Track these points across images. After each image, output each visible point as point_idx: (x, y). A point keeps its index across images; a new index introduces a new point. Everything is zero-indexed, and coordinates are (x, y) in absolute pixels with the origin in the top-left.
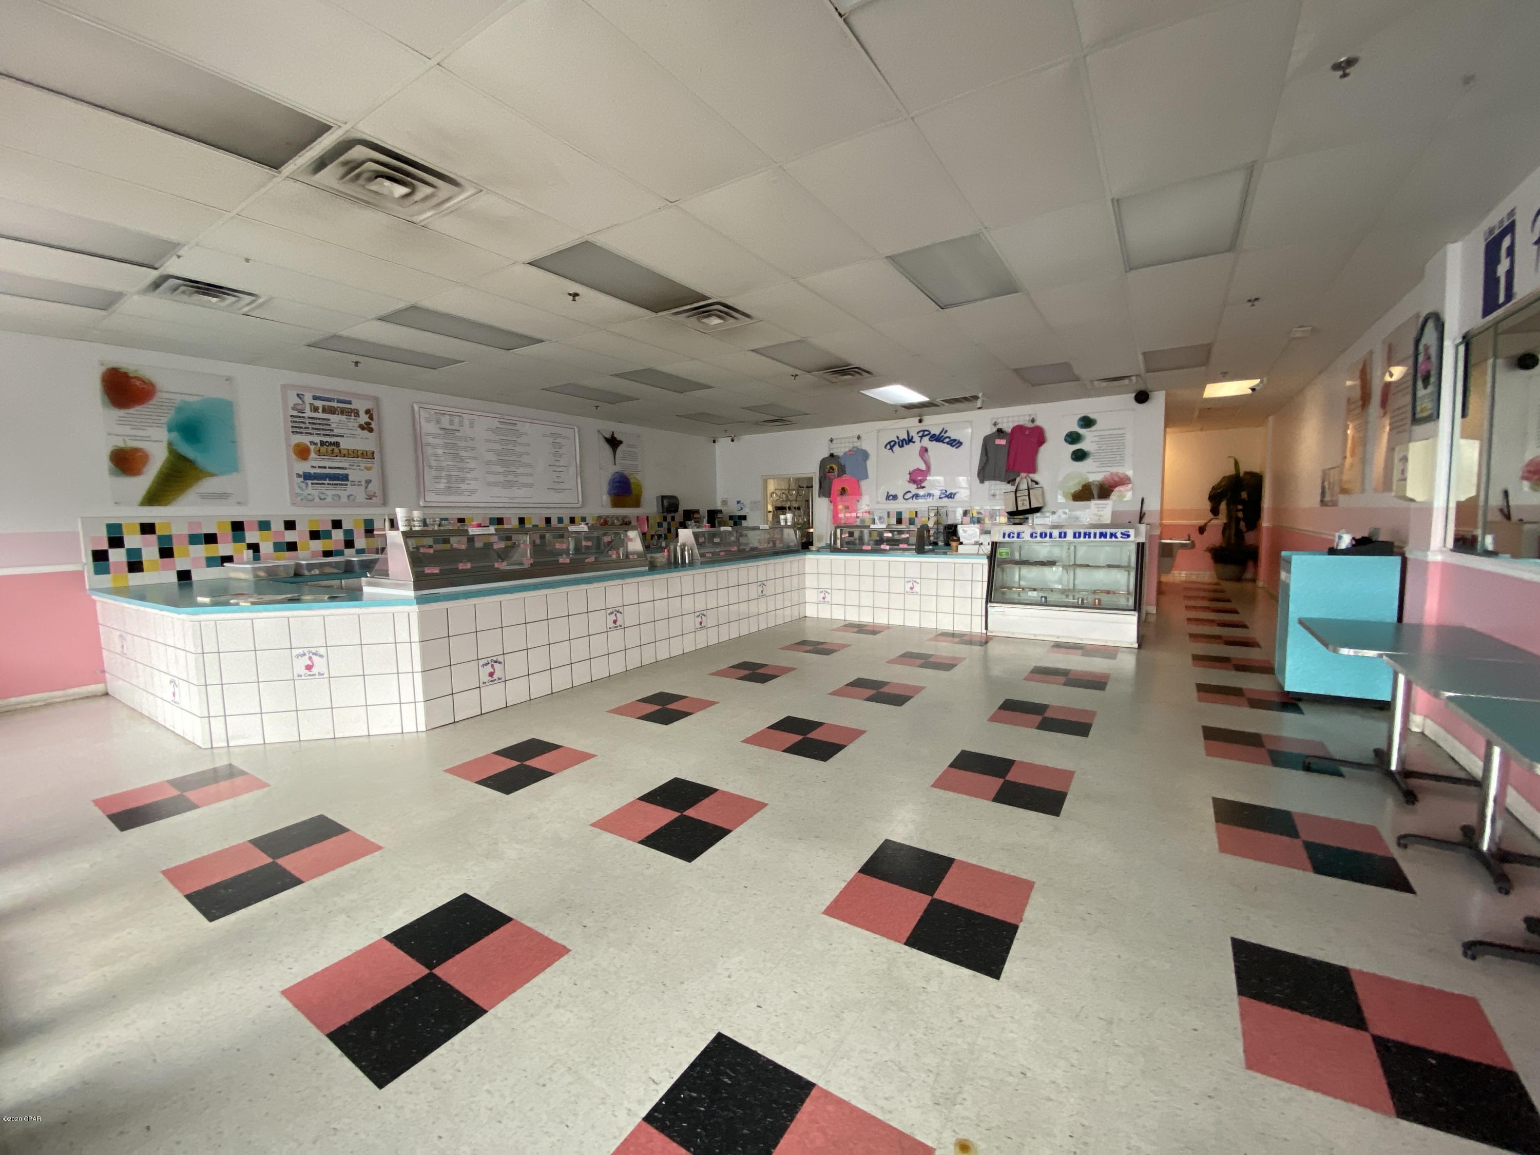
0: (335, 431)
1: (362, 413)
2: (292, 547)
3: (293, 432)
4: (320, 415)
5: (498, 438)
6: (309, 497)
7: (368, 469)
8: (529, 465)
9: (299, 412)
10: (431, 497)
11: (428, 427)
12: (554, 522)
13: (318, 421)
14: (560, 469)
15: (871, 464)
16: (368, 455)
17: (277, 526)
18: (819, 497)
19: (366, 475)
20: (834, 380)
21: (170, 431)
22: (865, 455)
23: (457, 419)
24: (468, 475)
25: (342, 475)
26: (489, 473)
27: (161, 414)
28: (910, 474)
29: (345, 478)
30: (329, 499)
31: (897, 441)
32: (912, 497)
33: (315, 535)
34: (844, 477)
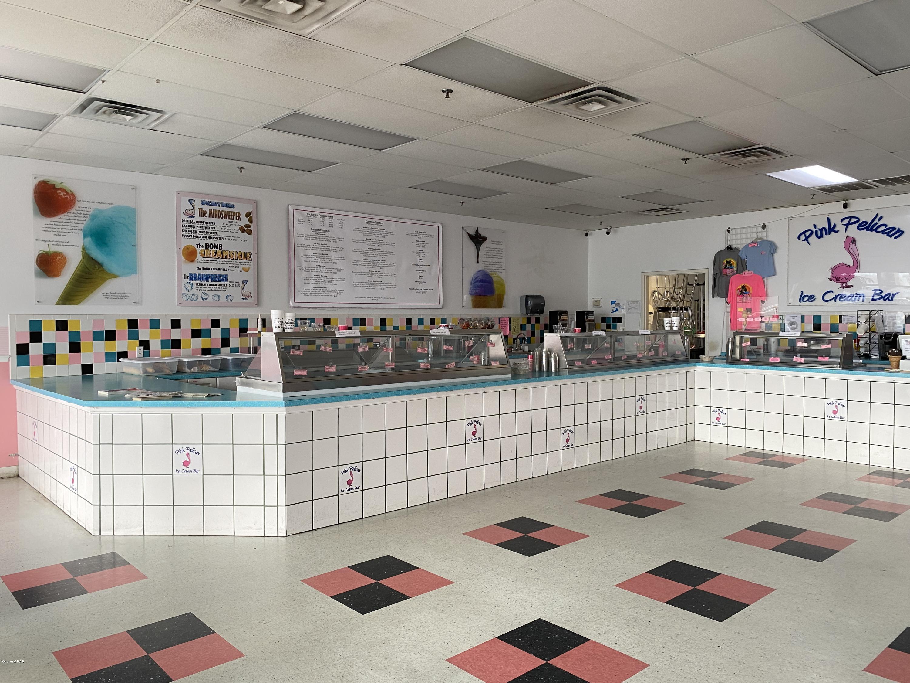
0: (219, 233)
1: (243, 216)
2: (176, 344)
3: (183, 235)
4: (208, 219)
5: (364, 238)
6: (193, 297)
7: (246, 270)
8: (393, 265)
9: (190, 217)
10: (300, 297)
11: (301, 229)
12: (414, 323)
13: (205, 225)
14: (424, 268)
15: (780, 259)
16: (246, 257)
17: (166, 324)
18: (713, 297)
19: (245, 276)
20: (734, 162)
21: (85, 236)
22: (772, 248)
23: (327, 220)
24: (335, 276)
25: (223, 276)
26: (356, 273)
27: (79, 222)
28: (832, 269)
29: (225, 278)
30: (210, 299)
31: (814, 230)
32: (835, 298)
33: (196, 334)
34: (745, 273)
